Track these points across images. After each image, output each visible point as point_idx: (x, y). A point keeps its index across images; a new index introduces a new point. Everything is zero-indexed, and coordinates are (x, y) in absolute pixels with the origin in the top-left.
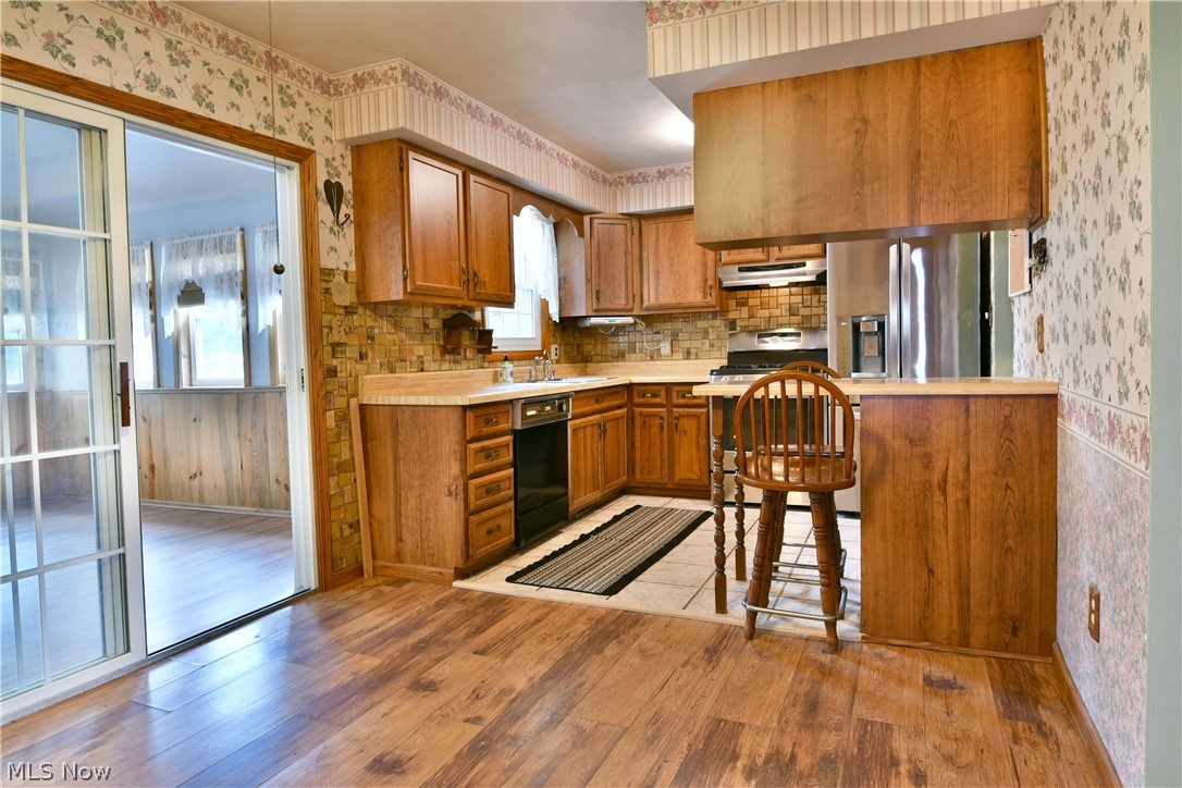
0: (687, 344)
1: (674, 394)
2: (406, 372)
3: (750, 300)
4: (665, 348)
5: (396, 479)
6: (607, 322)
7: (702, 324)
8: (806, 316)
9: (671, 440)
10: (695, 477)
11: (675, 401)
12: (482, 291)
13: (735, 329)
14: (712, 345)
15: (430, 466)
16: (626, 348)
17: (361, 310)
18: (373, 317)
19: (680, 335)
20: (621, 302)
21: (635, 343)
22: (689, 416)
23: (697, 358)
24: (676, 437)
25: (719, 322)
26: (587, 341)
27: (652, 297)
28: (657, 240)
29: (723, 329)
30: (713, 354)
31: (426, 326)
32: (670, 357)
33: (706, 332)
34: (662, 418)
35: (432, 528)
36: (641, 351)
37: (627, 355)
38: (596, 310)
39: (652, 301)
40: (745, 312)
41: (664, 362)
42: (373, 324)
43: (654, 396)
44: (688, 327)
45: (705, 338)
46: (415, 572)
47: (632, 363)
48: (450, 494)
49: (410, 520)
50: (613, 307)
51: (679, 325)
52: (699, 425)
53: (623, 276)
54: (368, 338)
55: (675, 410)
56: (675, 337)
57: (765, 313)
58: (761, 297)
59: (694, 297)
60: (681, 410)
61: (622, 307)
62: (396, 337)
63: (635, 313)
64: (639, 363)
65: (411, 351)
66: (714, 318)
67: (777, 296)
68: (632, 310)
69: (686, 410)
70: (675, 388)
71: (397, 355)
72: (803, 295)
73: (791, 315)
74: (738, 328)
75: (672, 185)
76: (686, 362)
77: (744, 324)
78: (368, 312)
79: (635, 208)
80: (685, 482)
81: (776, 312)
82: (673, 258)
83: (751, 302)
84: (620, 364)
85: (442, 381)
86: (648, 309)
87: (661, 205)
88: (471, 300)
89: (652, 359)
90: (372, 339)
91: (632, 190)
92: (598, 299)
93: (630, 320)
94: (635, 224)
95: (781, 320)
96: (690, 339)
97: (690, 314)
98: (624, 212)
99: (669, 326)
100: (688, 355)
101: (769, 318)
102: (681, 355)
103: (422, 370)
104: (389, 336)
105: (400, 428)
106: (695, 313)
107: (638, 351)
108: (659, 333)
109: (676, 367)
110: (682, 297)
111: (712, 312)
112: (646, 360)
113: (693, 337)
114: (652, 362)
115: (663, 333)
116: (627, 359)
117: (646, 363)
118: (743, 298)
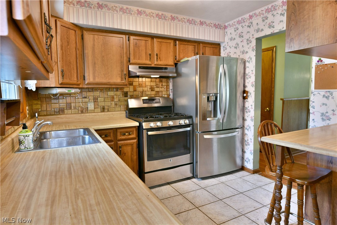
0: (102, 104)
3: (134, 83)
4: (91, 106)
6: (67, 91)
7: (111, 93)
8: (158, 91)
11: (119, 138)
13: (127, 97)
14: (116, 104)
16: (65, 107)
19: (99, 99)
20: (74, 79)
21: (71, 103)
22: (127, 145)
23: (108, 111)
25: (119, 93)
26: (35, 102)
27: (90, 78)
28: (94, 45)
29: (121, 96)
30: (117, 109)
33: (113, 98)
36: (75, 108)
37: (66, 111)
39: (91, 80)
40: (131, 88)
41: (90, 114)
43: (106, 136)
44: (103, 95)
45: (113, 101)
47: (68, 116)
50: (70, 82)
51: (97, 93)
52: (132, 148)
53: (75, 63)
55: (119, 142)
56: (95, 100)
57: (141, 89)
58: (139, 81)
60: (123, 142)
61: (74, 82)
64: (75, 115)
66: (117, 90)
68: (79, 85)
69: (126, 142)
70: (119, 131)
72: (156, 82)
73: (152, 91)
74: (129, 96)
75: (107, 14)
76: (103, 113)
77: (132, 94)
79: (82, 21)
81: (145, 89)
82: (103, 56)
84: (62, 116)
86: (88, 84)
89: (82, 112)
91: (81, 10)
92: (63, 76)
94: (79, 32)
95: (147, 93)
96: (104, 101)
99: (92, 94)
100: (103, 110)
101: (143, 92)
102: (99, 110)
106: (107, 88)
107: (73, 108)
108: (86, 98)
109: (98, 116)
110: (109, 79)
111: (116, 88)
112: (78, 113)
113: (106, 100)
114: (82, 115)
115: (89, 98)
116: (65, 113)
117: (80, 115)
118: (131, 81)
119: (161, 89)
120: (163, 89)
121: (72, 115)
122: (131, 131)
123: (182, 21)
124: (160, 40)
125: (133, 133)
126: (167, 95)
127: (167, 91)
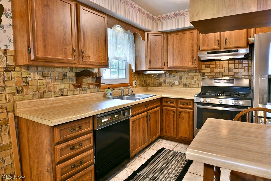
0: (185, 82)
1: (179, 103)
2: (51, 97)
4: (177, 83)
5: (29, 155)
7: (191, 74)
8: (236, 73)
9: (178, 121)
10: (187, 137)
11: (180, 106)
12: (88, 60)
13: (204, 77)
14: (195, 83)
16: (162, 82)
17: (17, 69)
18: (27, 72)
19: (182, 78)
20: (159, 65)
21: (165, 80)
22: (185, 112)
23: (189, 87)
24: (180, 120)
25: (198, 74)
26: (148, 79)
28: (174, 42)
29: (199, 76)
30: (195, 86)
31: (65, 76)
32: (178, 86)
33: (192, 78)
34: (174, 112)
36: (168, 83)
37: (163, 85)
38: (149, 68)
39: (172, 65)
40: (209, 70)
41: (176, 88)
42: (27, 76)
43: (171, 103)
44: (186, 75)
45: (192, 80)
47: (164, 88)
48: (48, 171)
50: (156, 67)
51: (182, 74)
52: (189, 116)
53: (160, 56)
54: (24, 82)
55: (179, 109)
56: (180, 79)
57: (218, 71)
58: (216, 64)
59: (189, 64)
60: (182, 109)
61: (160, 67)
62: (44, 81)
63: (165, 70)
64: (167, 88)
65: (55, 87)
66: (196, 72)
67: (223, 64)
68: (163, 68)
69: (184, 110)
70: (180, 101)
71: (45, 89)
72: (234, 64)
73: (229, 72)
74: (206, 77)
75: (180, 19)
76: (184, 88)
77: (208, 75)
78: (23, 70)
80: (183, 138)
81: (222, 70)
82: (180, 49)
83: (211, 66)
84: (160, 88)
85: (73, 100)
86: (170, 68)
87: (175, 27)
88: (81, 64)
89: (172, 86)
90: (27, 83)
91: (164, 22)
92: (150, 64)
93: (163, 72)
94: (165, 36)
95: (224, 74)
96: (186, 80)
97: (187, 70)
98: (161, 31)
99: (178, 74)
100: (185, 86)
101: (219, 73)
102: (182, 86)
103: (62, 95)
104: (39, 81)
105: (29, 131)
106: (188, 70)
107: (166, 83)
108: (174, 77)
109: (181, 90)
111: (195, 70)
112: (169, 87)
113: (187, 79)
114: (171, 88)
115: (176, 77)
116: (162, 86)
117: (170, 88)
118: (208, 65)
119: (240, 71)
120: (242, 70)
122: (188, 103)
125: (190, 105)
126: (248, 76)
127: (248, 72)
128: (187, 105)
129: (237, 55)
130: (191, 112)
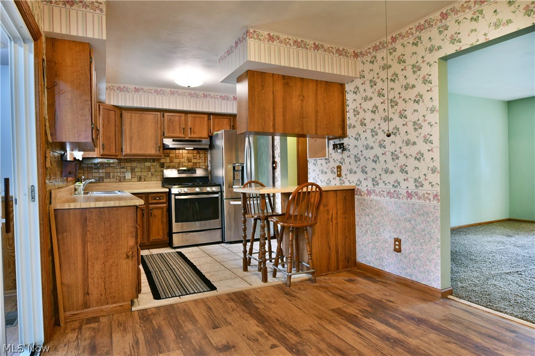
0: (139, 174)
1: (150, 198)
3: (170, 154)
4: (128, 176)
5: (84, 255)
6: (106, 161)
7: (148, 164)
8: (195, 163)
9: (148, 221)
10: (161, 238)
11: (151, 201)
13: (163, 167)
14: (152, 175)
15: (113, 243)
16: (105, 176)
19: (136, 169)
20: (113, 152)
21: (109, 173)
22: (157, 208)
23: (145, 181)
24: (151, 219)
25: (155, 164)
27: (127, 150)
28: (131, 122)
29: (157, 167)
30: (153, 179)
32: (130, 181)
33: (149, 168)
34: (143, 210)
35: (114, 280)
36: (113, 177)
38: (102, 155)
39: (128, 152)
40: (168, 160)
41: (127, 183)
44: (139, 165)
45: (149, 171)
46: (102, 311)
47: (106, 184)
48: (128, 257)
49: (96, 279)
50: (109, 154)
51: (134, 164)
52: (163, 212)
55: (150, 206)
56: (133, 170)
57: (177, 161)
58: (175, 153)
59: (152, 151)
60: (154, 206)
61: (113, 154)
64: (113, 184)
66: (154, 161)
67: (182, 153)
68: (117, 156)
69: (157, 206)
70: (150, 195)
72: (193, 154)
73: (189, 162)
74: (165, 167)
75: (143, 96)
76: (140, 182)
77: (168, 165)
79: (121, 103)
80: (156, 241)
81: (182, 160)
82: (139, 131)
83: (171, 155)
84: (101, 184)
86: (125, 155)
87: (136, 104)
89: (120, 181)
91: (120, 94)
92: (103, 149)
94: (118, 112)
95: (184, 164)
96: (141, 172)
97: (143, 159)
98: (115, 104)
99: (129, 164)
100: (140, 179)
101: (179, 163)
102: (136, 179)
105: (88, 223)
107: (111, 177)
108: (124, 168)
109: (134, 185)
110: (144, 151)
111: (153, 159)
112: (116, 182)
113: (143, 171)
114: (120, 183)
115: (126, 168)
116: (105, 181)
117: (117, 183)
118: (167, 153)
119: (198, 161)
120: (200, 161)
121: (111, 184)
122: (161, 196)
123: (214, 97)
124: (193, 115)
125: (163, 198)
126: (205, 166)
127: (205, 162)
128: (160, 199)
129: (200, 145)
130: (164, 206)
